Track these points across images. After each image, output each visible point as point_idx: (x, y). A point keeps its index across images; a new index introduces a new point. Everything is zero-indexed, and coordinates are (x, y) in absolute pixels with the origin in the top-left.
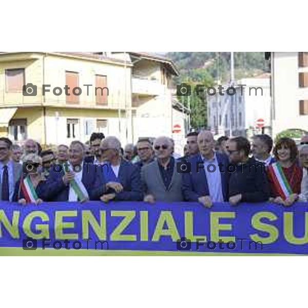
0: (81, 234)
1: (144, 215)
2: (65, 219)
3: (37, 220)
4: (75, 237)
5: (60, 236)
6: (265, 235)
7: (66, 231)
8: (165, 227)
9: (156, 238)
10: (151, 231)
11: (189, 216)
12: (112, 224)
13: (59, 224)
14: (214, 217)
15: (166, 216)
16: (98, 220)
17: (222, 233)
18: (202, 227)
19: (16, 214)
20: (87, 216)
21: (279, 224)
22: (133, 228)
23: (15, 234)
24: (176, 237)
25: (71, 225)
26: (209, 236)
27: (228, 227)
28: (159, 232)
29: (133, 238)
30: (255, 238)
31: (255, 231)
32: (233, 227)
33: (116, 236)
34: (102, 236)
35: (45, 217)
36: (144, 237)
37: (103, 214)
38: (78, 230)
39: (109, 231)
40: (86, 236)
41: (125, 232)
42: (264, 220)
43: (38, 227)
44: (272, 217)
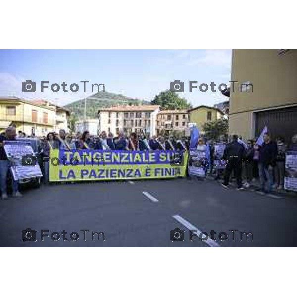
1: (131, 155)
3: (97, 155)
4: (109, 161)
6: (163, 159)
7: (107, 159)
8: (137, 158)
10: (133, 159)
11: (143, 155)
12: (121, 157)
13: (105, 157)
14: (150, 155)
15: (137, 155)
16: (117, 156)
17: (153, 159)
18: (147, 158)
19: (90, 154)
20: (114, 155)
21: (166, 156)
22: (128, 158)
23: (90, 160)
24: (140, 160)
25: (108, 157)
26: (149, 160)
27: (154, 157)
28: (135, 159)
29: (127, 161)
30: (161, 160)
31: (160, 158)
33: (123, 161)
34: (118, 161)
35: (100, 154)
36: (131, 161)
37: (119, 155)
38: (111, 159)
39: (121, 159)
40: (113, 161)
41: (125, 160)
42: (163, 155)
44: (164, 154)
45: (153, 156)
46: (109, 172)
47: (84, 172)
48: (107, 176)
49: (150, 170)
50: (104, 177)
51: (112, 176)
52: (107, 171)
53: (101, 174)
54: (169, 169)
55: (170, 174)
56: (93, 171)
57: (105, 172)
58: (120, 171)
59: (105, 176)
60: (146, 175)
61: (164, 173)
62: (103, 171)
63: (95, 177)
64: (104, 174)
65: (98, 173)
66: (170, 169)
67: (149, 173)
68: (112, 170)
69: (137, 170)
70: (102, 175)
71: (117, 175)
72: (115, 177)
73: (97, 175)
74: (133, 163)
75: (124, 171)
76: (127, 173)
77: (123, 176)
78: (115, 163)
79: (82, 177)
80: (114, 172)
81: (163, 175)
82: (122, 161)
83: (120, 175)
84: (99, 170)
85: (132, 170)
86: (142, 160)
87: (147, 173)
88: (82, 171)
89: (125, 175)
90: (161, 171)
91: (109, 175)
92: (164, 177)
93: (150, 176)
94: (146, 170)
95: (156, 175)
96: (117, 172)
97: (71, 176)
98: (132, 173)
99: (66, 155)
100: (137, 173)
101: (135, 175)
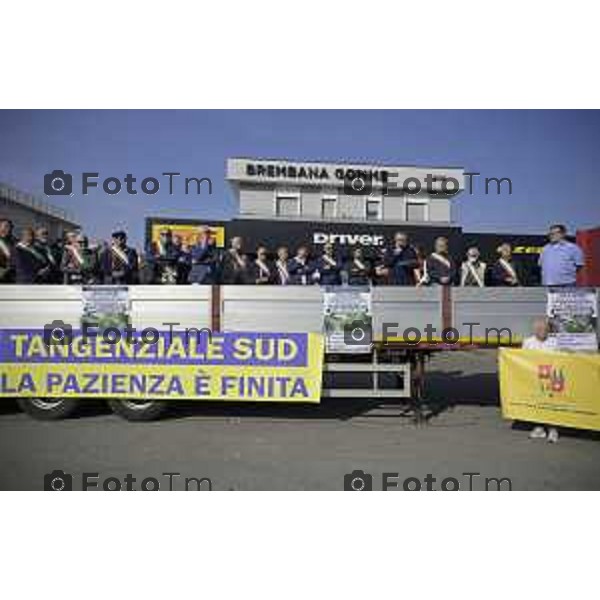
0: (114, 353)
4: (110, 355)
5: (99, 354)
6: (243, 353)
7: (105, 351)
8: (176, 348)
9: (169, 355)
10: (166, 352)
12: (138, 346)
13: (99, 346)
17: (216, 352)
18: (201, 348)
21: (253, 347)
22: (153, 348)
24: (183, 355)
25: (107, 346)
26: (205, 354)
27: (218, 348)
28: (171, 351)
29: (151, 356)
30: (237, 355)
31: (236, 350)
32: (222, 348)
33: (141, 354)
34: (130, 354)
36: (161, 355)
38: (112, 351)
39: (136, 351)
40: (118, 354)
41: (147, 352)
42: (242, 344)
43: (83, 347)
45: (216, 344)
46: (110, 380)
47: (54, 380)
48: (104, 391)
49: (208, 378)
50: (96, 391)
51: (114, 391)
52: (105, 378)
53: (91, 384)
54: (258, 381)
55: (261, 392)
56: (71, 377)
57: (100, 380)
58: (133, 378)
59: (100, 388)
60: (198, 392)
61: (246, 390)
62: (95, 378)
63: (78, 391)
64: (98, 385)
65: (82, 383)
66: (262, 379)
67: (206, 385)
68: (114, 377)
69: (175, 379)
70: (93, 387)
71: (126, 388)
72: (123, 392)
73: (81, 389)
74: (164, 361)
75: (144, 378)
76: (150, 383)
77: (142, 389)
78: (124, 359)
79: (50, 390)
80: (119, 380)
81: (242, 392)
82: (139, 355)
83: (135, 388)
84: (86, 376)
85: (161, 378)
86: (187, 354)
87: (198, 386)
88: (50, 376)
89: (147, 389)
90: (236, 383)
91: (110, 388)
92: (246, 398)
93: (208, 393)
94: (198, 379)
95: (224, 393)
96: (127, 381)
97: (26, 387)
98: (163, 383)
99: (15, 342)
100: (175, 385)
101: (170, 389)
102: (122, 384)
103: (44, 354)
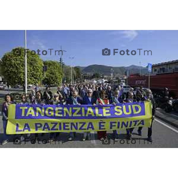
2: (59, 110)
4: (62, 115)
5: (57, 115)
8: (90, 112)
9: (87, 115)
10: (86, 113)
12: (73, 111)
13: (57, 112)
22: (80, 112)
25: (61, 112)
26: (103, 114)
27: (108, 111)
28: (88, 113)
29: (80, 115)
30: (116, 114)
32: (110, 111)
33: (75, 115)
34: (70, 115)
36: (83, 115)
37: (71, 109)
38: (63, 113)
39: (73, 113)
40: (65, 115)
41: (77, 114)
43: (50, 112)
44: (121, 107)
46: (62, 125)
47: (39, 125)
48: (60, 129)
50: (57, 129)
51: (64, 129)
52: (60, 124)
53: (54, 126)
54: (126, 123)
56: (46, 124)
57: (58, 125)
58: (72, 124)
62: (56, 124)
63: (49, 130)
64: (57, 127)
65: (51, 126)
66: (128, 122)
67: (104, 126)
68: (64, 123)
69: (90, 123)
70: (55, 128)
71: (70, 127)
72: (68, 129)
73: (51, 128)
75: (77, 123)
76: (79, 126)
77: (76, 129)
78: (67, 117)
80: (66, 124)
81: (119, 128)
83: (73, 127)
84: (52, 123)
85: (85, 123)
86: (95, 114)
87: (100, 126)
88: (36, 124)
89: (78, 128)
90: (117, 124)
91: (62, 128)
93: (104, 129)
94: (100, 123)
95: (111, 128)
96: (70, 125)
97: (26, 129)
98: (85, 125)
99: (21, 110)
100: (90, 126)
101: (88, 128)
102: (68, 126)
103: (34, 115)
